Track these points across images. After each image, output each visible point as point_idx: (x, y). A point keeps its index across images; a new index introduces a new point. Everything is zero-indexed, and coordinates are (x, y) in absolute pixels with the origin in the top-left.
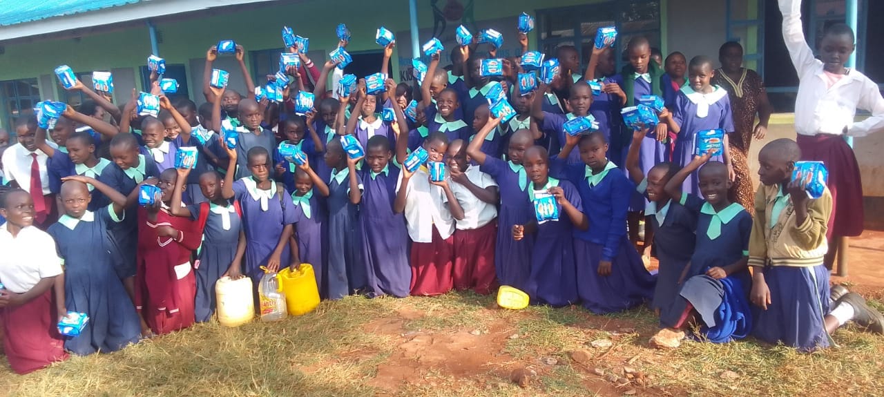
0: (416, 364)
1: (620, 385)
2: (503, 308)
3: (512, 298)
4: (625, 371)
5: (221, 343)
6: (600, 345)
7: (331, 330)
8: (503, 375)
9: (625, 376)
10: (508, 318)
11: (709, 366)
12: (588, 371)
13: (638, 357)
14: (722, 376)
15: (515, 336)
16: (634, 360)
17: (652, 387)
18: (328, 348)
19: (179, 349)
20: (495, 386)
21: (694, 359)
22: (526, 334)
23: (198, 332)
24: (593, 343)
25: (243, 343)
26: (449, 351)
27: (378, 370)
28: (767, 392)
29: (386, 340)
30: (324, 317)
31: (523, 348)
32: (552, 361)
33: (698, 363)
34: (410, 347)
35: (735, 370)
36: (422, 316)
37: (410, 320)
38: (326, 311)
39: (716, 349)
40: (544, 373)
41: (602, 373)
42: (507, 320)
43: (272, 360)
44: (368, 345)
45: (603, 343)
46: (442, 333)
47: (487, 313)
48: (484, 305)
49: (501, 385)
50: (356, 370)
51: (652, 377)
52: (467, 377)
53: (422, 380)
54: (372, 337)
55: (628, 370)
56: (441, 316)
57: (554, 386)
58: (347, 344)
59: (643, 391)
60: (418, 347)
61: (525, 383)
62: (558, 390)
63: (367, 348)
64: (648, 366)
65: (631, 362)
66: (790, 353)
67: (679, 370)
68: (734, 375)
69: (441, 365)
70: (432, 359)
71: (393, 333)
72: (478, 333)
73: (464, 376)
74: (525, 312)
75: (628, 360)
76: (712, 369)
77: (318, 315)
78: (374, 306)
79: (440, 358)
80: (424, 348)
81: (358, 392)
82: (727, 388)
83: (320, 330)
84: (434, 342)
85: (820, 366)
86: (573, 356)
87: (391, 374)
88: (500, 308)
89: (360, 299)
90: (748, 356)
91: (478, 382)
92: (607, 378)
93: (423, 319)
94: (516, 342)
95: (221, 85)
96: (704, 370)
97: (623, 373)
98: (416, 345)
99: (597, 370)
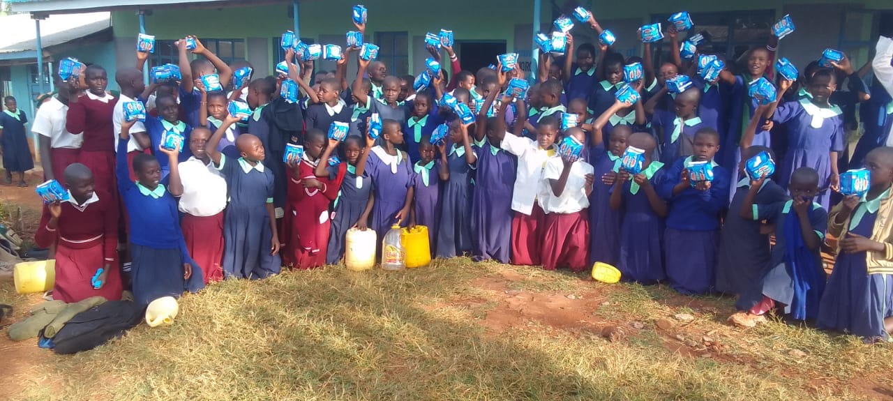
0: (519, 314)
1: (698, 349)
2: (597, 281)
3: (605, 273)
4: (703, 340)
5: (351, 282)
6: (683, 318)
7: (444, 281)
8: (595, 331)
9: (703, 343)
10: (601, 289)
11: (780, 345)
12: (670, 337)
13: (717, 331)
14: (789, 353)
15: (607, 303)
16: (712, 332)
17: (726, 355)
18: (443, 295)
19: (315, 282)
20: (588, 338)
21: (766, 337)
22: (617, 303)
23: (329, 271)
24: (677, 316)
25: (370, 282)
26: (547, 308)
27: (486, 314)
28: (829, 368)
29: (491, 293)
30: (437, 271)
31: (613, 313)
32: (638, 325)
33: (770, 341)
34: (513, 302)
35: (803, 350)
36: (523, 279)
37: (512, 282)
38: (438, 266)
39: (788, 332)
40: (630, 333)
41: (683, 339)
42: (600, 290)
43: (396, 297)
44: (477, 296)
45: (686, 317)
46: (541, 294)
47: (582, 283)
48: (578, 277)
49: (593, 337)
50: (468, 313)
51: (727, 347)
52: (563, 329)
53: (524, 326)
54: (479, 290)
55: (706, 339)
56: (540, 281)
57: (639, 343)
58: (458, 293)
59: (717, 356)
60: (520, 302)
61: (613, 338)
62: (642, 347)
63: (476, 299)
64: (724, 338)
65: (709, 334)
66: (855, 341)
67: (753, 344)
68: (801, 353)
69: (539, 317)
70: (533, 312)
71: (498, 289)
72: (573, 297)
73: (560, 328)
74: (616, 286)
75: (707, 332)
76: (782, 347)
77: (431, 269)
78: (480, 268)
79: (539, 312)
80: (525, 303)
81: (471, 328)
82: (793, 361)
83: (434, 280)
84: (534, 300)
85: (880, 353)
86: (658, 323)
87: (498, 319)
88: (594, 280)
89: (467, 260)
90: (817, 340)
91: (573, 333)
92: (687, 344)
93: (524, 282)
94: (607, 308)
95: (367, 58)
96: (775, 347)
97: (701, 340)
98: (519, 300)
99: (678, 336)
